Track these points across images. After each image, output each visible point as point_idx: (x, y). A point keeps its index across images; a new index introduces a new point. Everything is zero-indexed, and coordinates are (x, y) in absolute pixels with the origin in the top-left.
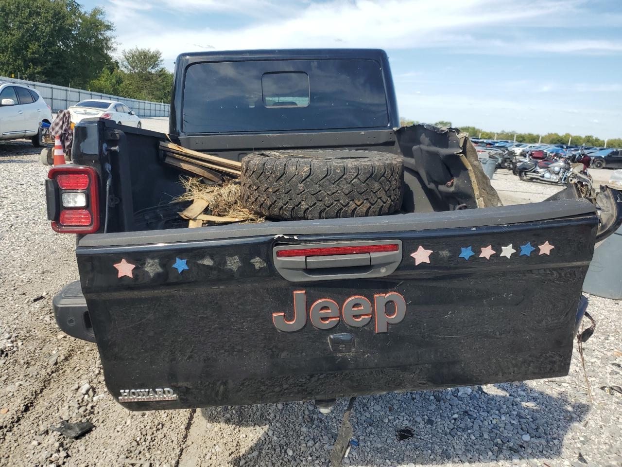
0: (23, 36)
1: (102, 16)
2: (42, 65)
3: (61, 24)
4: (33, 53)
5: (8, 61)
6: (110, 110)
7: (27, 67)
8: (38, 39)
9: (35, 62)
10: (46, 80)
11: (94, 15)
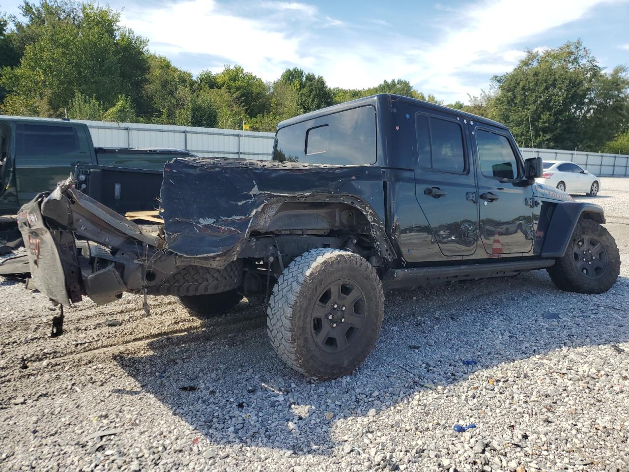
0: (537, 108)
1: (624, 74)
2: (552, 131)
3: (575, 91)
4: (544, 123)
5: (522, 133)
6: (552, 170)
7: (537, 135)
8: (549, 109)
9: (545, 130)
10: (554, 146)
11: (616, 74)
